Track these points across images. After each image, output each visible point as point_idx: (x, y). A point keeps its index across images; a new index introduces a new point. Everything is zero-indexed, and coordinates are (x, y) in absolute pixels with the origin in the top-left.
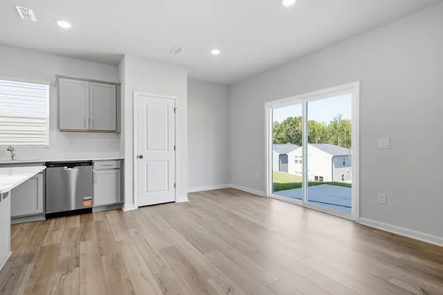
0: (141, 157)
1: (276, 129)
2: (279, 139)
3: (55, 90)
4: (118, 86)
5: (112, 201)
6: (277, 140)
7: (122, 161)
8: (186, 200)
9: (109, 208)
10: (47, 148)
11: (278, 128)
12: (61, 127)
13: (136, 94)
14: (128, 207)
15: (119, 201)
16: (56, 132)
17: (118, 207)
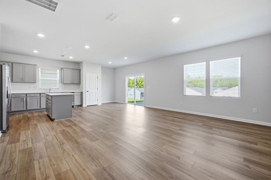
0: (88, 91)
1: (141, 80)
2: (142, 85)
3: (61, 71)
4: (80, 70)
5: (79, 104)
6: (141, 86)
7: (82, 93)
8: (101, 104)
9: (78, 106)
10: (58, 89)
11: (142, 80)
12: (64, 83)
13: (86, 73)
14: (84, 106)
15: (81, 104)
16: (61, 84)
17: (81, 106)
